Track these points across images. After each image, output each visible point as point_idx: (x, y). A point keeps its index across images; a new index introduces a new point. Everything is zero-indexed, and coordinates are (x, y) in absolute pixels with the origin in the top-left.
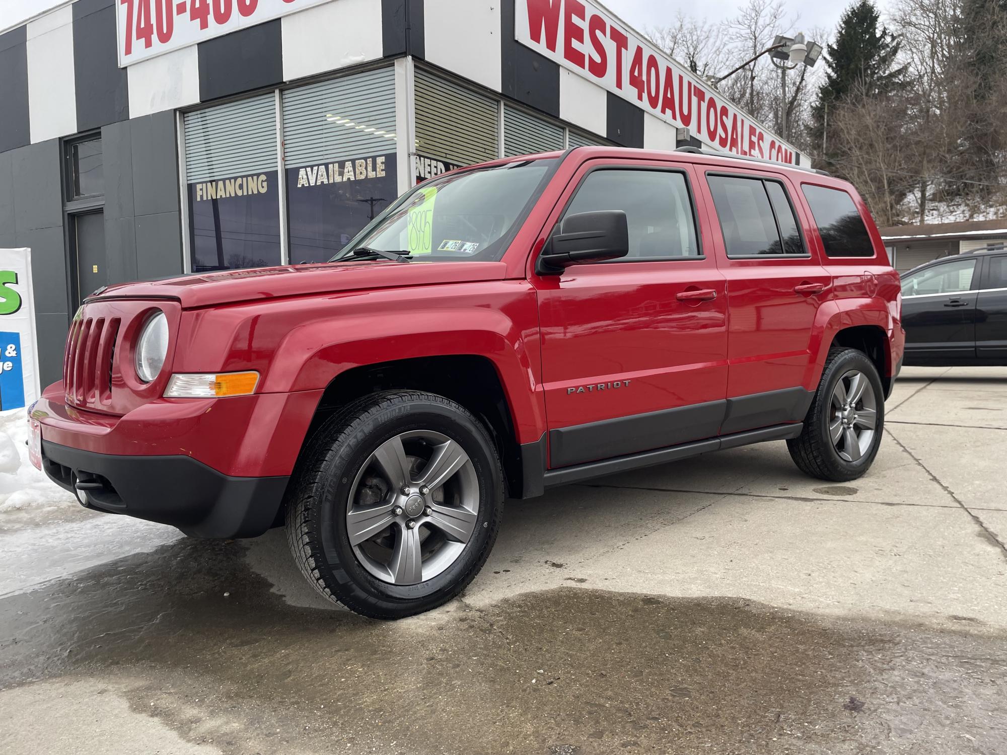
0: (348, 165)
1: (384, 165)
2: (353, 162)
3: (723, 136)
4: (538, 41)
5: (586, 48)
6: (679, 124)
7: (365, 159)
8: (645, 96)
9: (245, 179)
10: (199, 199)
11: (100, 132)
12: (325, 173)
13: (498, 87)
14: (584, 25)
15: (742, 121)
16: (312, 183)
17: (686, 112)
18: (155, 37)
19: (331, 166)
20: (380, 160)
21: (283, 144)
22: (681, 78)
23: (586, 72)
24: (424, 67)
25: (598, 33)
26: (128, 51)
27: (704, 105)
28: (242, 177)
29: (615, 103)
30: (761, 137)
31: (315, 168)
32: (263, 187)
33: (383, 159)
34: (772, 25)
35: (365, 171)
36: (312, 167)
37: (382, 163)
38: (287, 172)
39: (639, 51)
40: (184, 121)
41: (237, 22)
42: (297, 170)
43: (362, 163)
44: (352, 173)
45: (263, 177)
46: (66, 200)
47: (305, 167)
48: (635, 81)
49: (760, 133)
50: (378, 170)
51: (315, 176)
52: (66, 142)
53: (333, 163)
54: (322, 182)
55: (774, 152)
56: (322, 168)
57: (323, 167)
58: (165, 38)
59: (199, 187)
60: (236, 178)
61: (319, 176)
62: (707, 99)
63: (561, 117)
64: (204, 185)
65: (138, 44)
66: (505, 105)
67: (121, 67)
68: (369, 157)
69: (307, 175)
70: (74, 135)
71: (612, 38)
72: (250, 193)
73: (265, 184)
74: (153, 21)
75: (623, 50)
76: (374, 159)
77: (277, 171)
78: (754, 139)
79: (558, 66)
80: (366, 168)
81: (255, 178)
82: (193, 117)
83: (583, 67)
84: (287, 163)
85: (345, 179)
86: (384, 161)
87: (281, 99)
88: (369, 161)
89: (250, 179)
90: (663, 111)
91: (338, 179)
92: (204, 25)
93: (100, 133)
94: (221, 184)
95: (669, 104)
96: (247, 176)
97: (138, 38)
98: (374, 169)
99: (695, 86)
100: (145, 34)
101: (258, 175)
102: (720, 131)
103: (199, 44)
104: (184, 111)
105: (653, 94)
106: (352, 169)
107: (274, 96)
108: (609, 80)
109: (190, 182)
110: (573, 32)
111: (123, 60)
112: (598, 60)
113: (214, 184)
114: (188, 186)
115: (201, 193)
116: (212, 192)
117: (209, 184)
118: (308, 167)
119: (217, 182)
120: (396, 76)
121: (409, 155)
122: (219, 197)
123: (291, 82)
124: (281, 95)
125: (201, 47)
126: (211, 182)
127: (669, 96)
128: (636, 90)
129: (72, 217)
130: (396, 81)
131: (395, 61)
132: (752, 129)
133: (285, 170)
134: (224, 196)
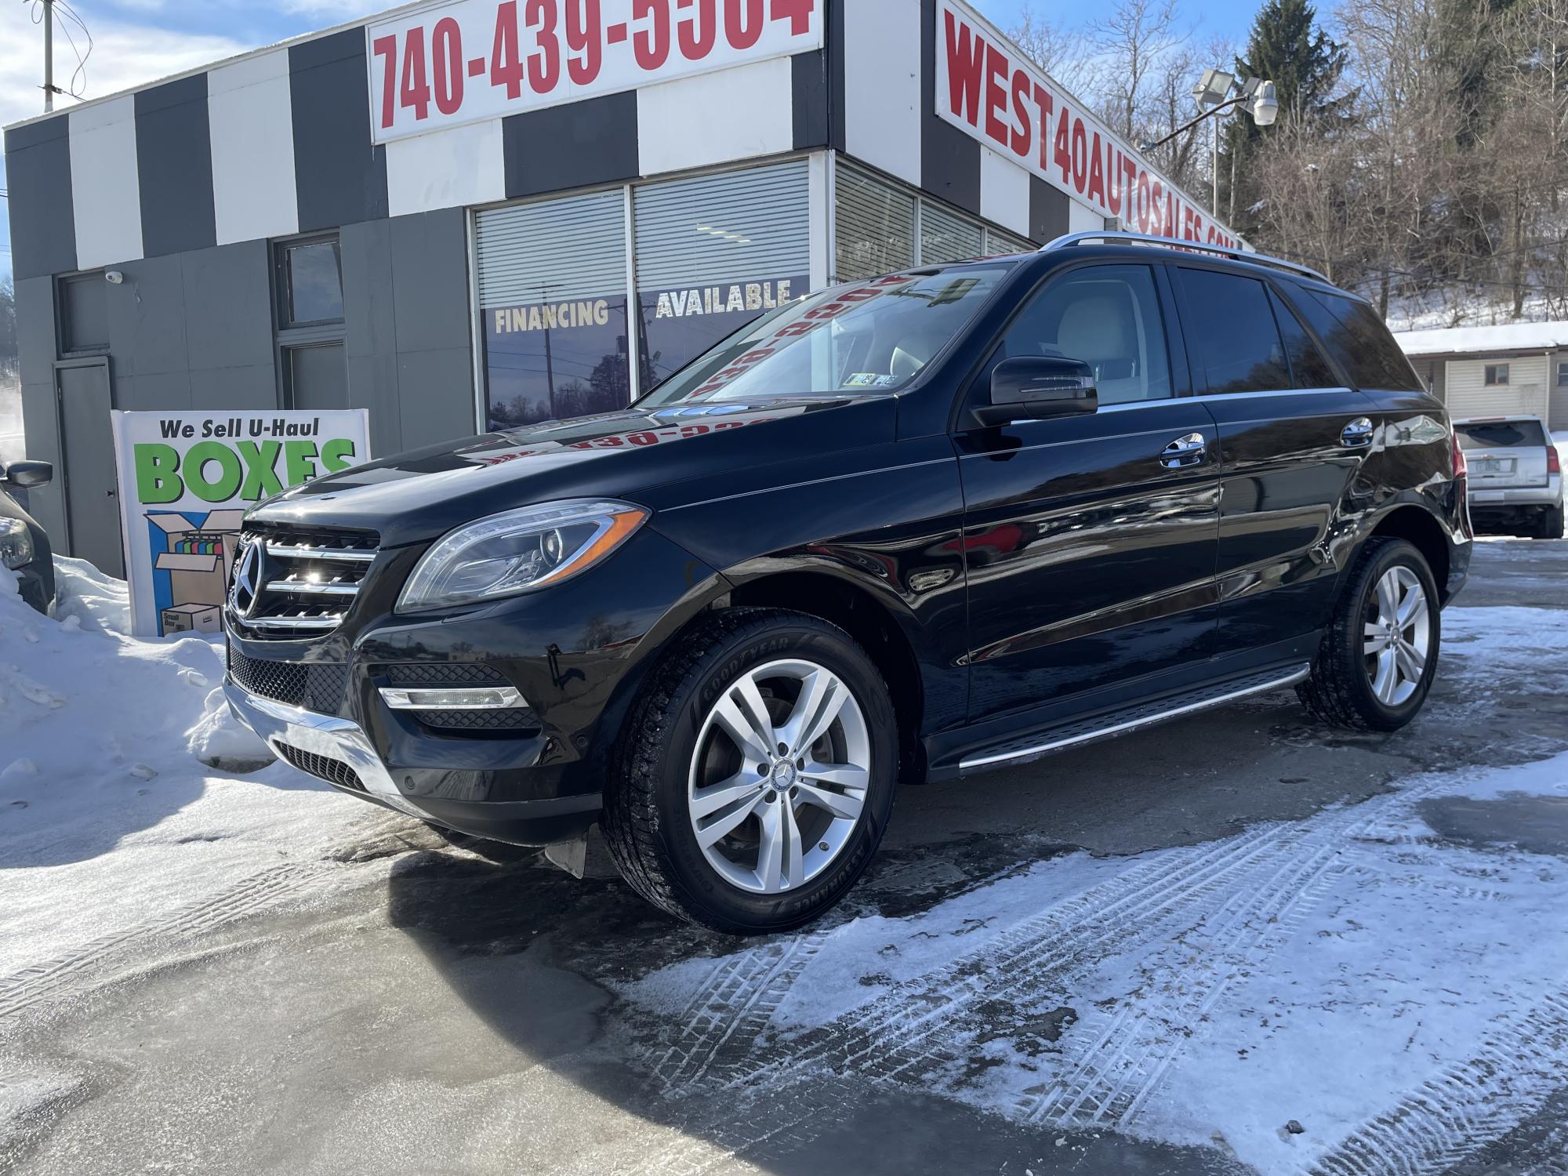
0: (735, 291)
1: (788, 292)
2: (742, 286)
3: (1157, 227)
4: (958, 114)
5: (1007, 117)
6: (1107, 212)
7: (761, 283)
8: (1071, 175)
9: (573, 305)
10: (499, 330)
12: (699, 300)
13: (917, 182)
14: (1005, 84)
15: (1178, 201)
16: (679, 313)
17: (1115, 195)
18: (432, 105)
19: (708, 291)
20: (782, 285)
21: (635, 260)
22: (1110, 147)
23: (1008, 150)
24: (848, 163)
25: (1021, 94)
26: (388, 121)
27: (1135, 182)
28: (569, 302)
29: (1040, 189)
30: (1198, 223)
31: (684, 293)
32: (601, 317)
33: (787, 283)
34: (1161, 30)
35: (760, 299)
36: (678, 292)
37: (786, 289)
38: (638, 297)
39: (1065, 112)
40: (475, 223)
41: (566, 91)
42: (656, 294)
43: (755, 287)
44: (741, 301)
45: (604, 304)
46: (278, 329)
47: (668, 291)
48: (1062, 159)
49: (1198, 217)
50: (779, 297)
51: (683, 304)
52: (276, 244)
53: (711, 287)
54: (694, 313)
56: (695, 293)
57: (697, 291)
58: (449, 106)
59: (499, 314)
60: (558, 304)
61: (689, 304)
62: (1138, 173)
63: (983, 214)
64: (508, 312)
65: (404, 115)
66: (923, 203)
67: (376, 144)
68: (767, 281)
69: (671, 301)
70: (292, 235)
71: (1036, 100)
72: (581, 324)
73: (605, 313)
74: (430, 81)
75: (1048, 115)
76: (774, 283)
77: (626, 296)
78: (1191, 226)
79: (975, 145)
80: (762, 295)
81: (589, 304)
82: (485, 218)
83: (1006, 144)
84: (641, 284)
85: (729, 309)
86: (789, 286)
87: (633, 198)
88: (767, 285)
89: (581, 305)
90: (1090, 196)
91: (719, 308)
92: (514, 92)
93: (337, 234)
94: (534, 311)
95: (1097, 185)
96: (576, 302)
97: (403, 105)
98: (774, 296)
99: (1125, 158)
100: (417, 99)
101: (594, 300)
102: (1153, 219)
103: (504, 119)
104: (476, 210)
105: (1080, 173)
106: (740, 295)
107: (623, 194)
108: (1033, 157)
109: (483, 307)
110: (996, 97)
111: (378, 134)
112: (1021, 132)
113: (524, 310)
114: (483, 312)
115: (502, 322)
116: (520, 322)
117: (516, 311)
118: (672, 291)
119: (528, 307)
120: (811, 175)
121: (828, 279)
122: (531, 328)
123: (650, 176)
124: (633, 193)
125: (509, 122)
126: (519, 307)
127: (1097, 174)
128: (1061, 169)
129: (286, 350)
130: (810, 181)
131: (810, 155)
132: (1189, 213)
133: (638, 294)
134: (539, 327)
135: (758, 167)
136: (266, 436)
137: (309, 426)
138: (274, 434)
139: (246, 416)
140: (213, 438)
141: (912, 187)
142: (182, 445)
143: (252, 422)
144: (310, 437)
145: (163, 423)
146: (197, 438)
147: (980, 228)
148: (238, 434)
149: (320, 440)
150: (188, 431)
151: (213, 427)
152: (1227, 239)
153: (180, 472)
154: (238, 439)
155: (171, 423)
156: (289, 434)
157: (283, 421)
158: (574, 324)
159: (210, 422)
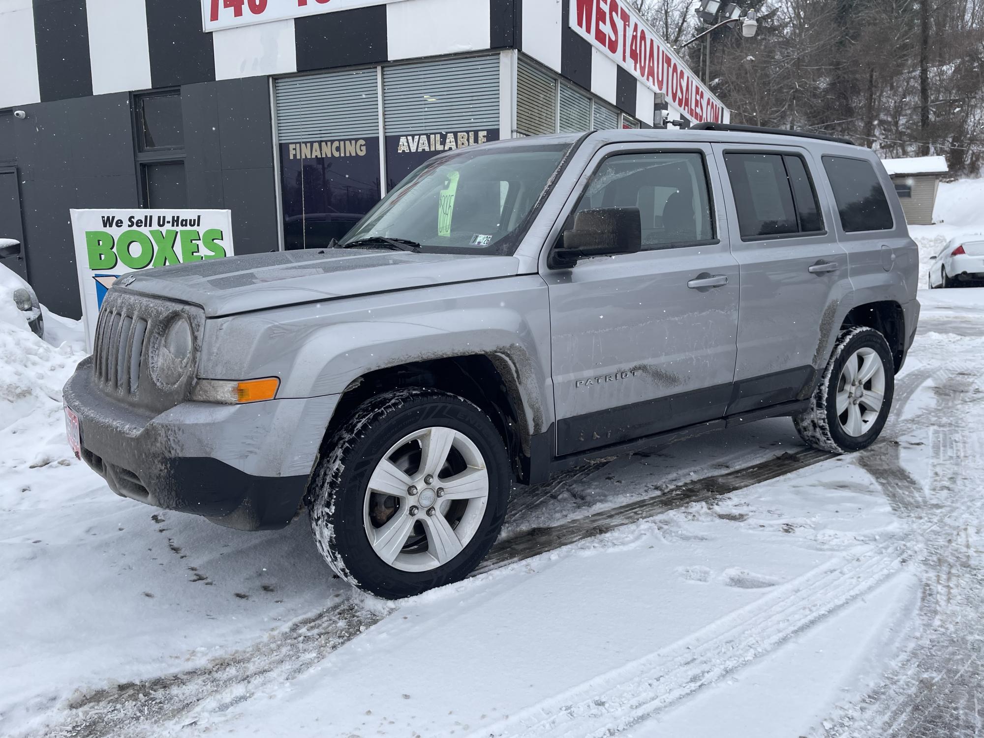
0: (450, 137)
1: (485, 139)
2: (455, 134)
3: (681, 98)
4: (581, 27)
5: (606, 28)
6: (656, 89)
7: (468, 132)
8: (638, 65)
9: (342, 143)
10: (292, 157)
11: (180, 90)
12: (426, 142)
13: (558, 69)
14: (606, 8)
15: (692, 82)
16: (413, 150)
17: (660, 79)
18: (245, 8)
19: (432, 137)
20: (481, 134)
21: (384, 115)
22: (658, 47)
23: (606, 50)
25: (614, 14)
26: (214, 16)
27: (671, 70)
28: (339, 141)
29: (622, 74)
30: (702, 97)
31: (417, 137)
32: (361, 151)
33: (485, 133)
35: (467, 142)
36: (413, 136)
37: (484, 136)
38: (388, 139)
39: (636, 25)
42: (398, 138)
43: (464, 135)
44: (454, 143)
45: (363, 142)
46: (137, 151)
47: (406, 136)
48: (634, 55)
49: (702, 92)
50: (480, 142)
51: (416, 144)
52: (136, 95)
53: (435, 134)
54: (424, 150)
55: (709, 108)
56: (424, 138)
57: (425, 136)
58: (257, 9)
59: (292, 147)
60: (332, 142)
61: (420, 144)
62: (672, 64)
63: (592, 90)
64: (298, 145)
65: (226, 14)
66: (561, 83)
67: (206, 31)
68: (471, 131)
69: (408, 142)
70: (147, 90)
71: (621, 18)
72: (348, 155)
73: (364, 148)
75: (627, 27)
76: (476, 133)
77: (378, 138)
78: (698, 98)
79: (589, 46)
80: (468, 140)
81: (353, 142)
82: (281, 84)
83: (605, 46)
84: (387, 131)
85: (447, 148)
86: (486, 135)
87: (383, 75)
88: (471, 134)
89: (348, 142)
90: (648, 79)
91: (440, 147)
92: (303, 2)
94: (316, 145)
95: (651, 73)
96: (344, 140)
97: (226, 6)
98: (476, 141)
99: (666, 55)
100: (235, 3)
101: (357, 140)
102: (679, 94)
103: (295, 19)
104: (276, 78)
105: (643, 64)
106: (454, 140)
107: (376, 72)
108: (618, 55)
110: (601, 16)
111: (208, 25)
112: (613, 39)
113: (309, 145)
114: (281, 145)
115: (294, 152)
116: (306, 152)
117: (303, 145)
118: (409, 135)
119: (312, 143)
120: (501, 65)
121: (512, 131)
122: (314, 157)
123: (395, 61)
124: (383, 71)
125: (299, 21)
126: (306, 143)
127: (651, 65)
128: (633, 62)
129: (143, 166)
130: (501, 68)
131: (501, 52)
132: (697, 88)
133: (386, 137)
134: (319, 156)
135: (466, 58)
136: (168, 226)
137: (194, 220)
138: (173, 225)
139: (155, 213)
140: (135, 228)
141: (556, 73)
142: (115, 232)
143: (159, 217)
144: (195, 228)
145: (103, 217)
146: (125, 228)
147: (590, 99)
148: (150, 226)
149: (202, 230)
150: (119, 223)
151: (135, 221)
152: (716, 105)
153: (114, 250)
154: (151, 229)
155: (108, 217)
156: (182, 225)
157: (178, 217)
158: (342, 155)
159: (133, 217)
